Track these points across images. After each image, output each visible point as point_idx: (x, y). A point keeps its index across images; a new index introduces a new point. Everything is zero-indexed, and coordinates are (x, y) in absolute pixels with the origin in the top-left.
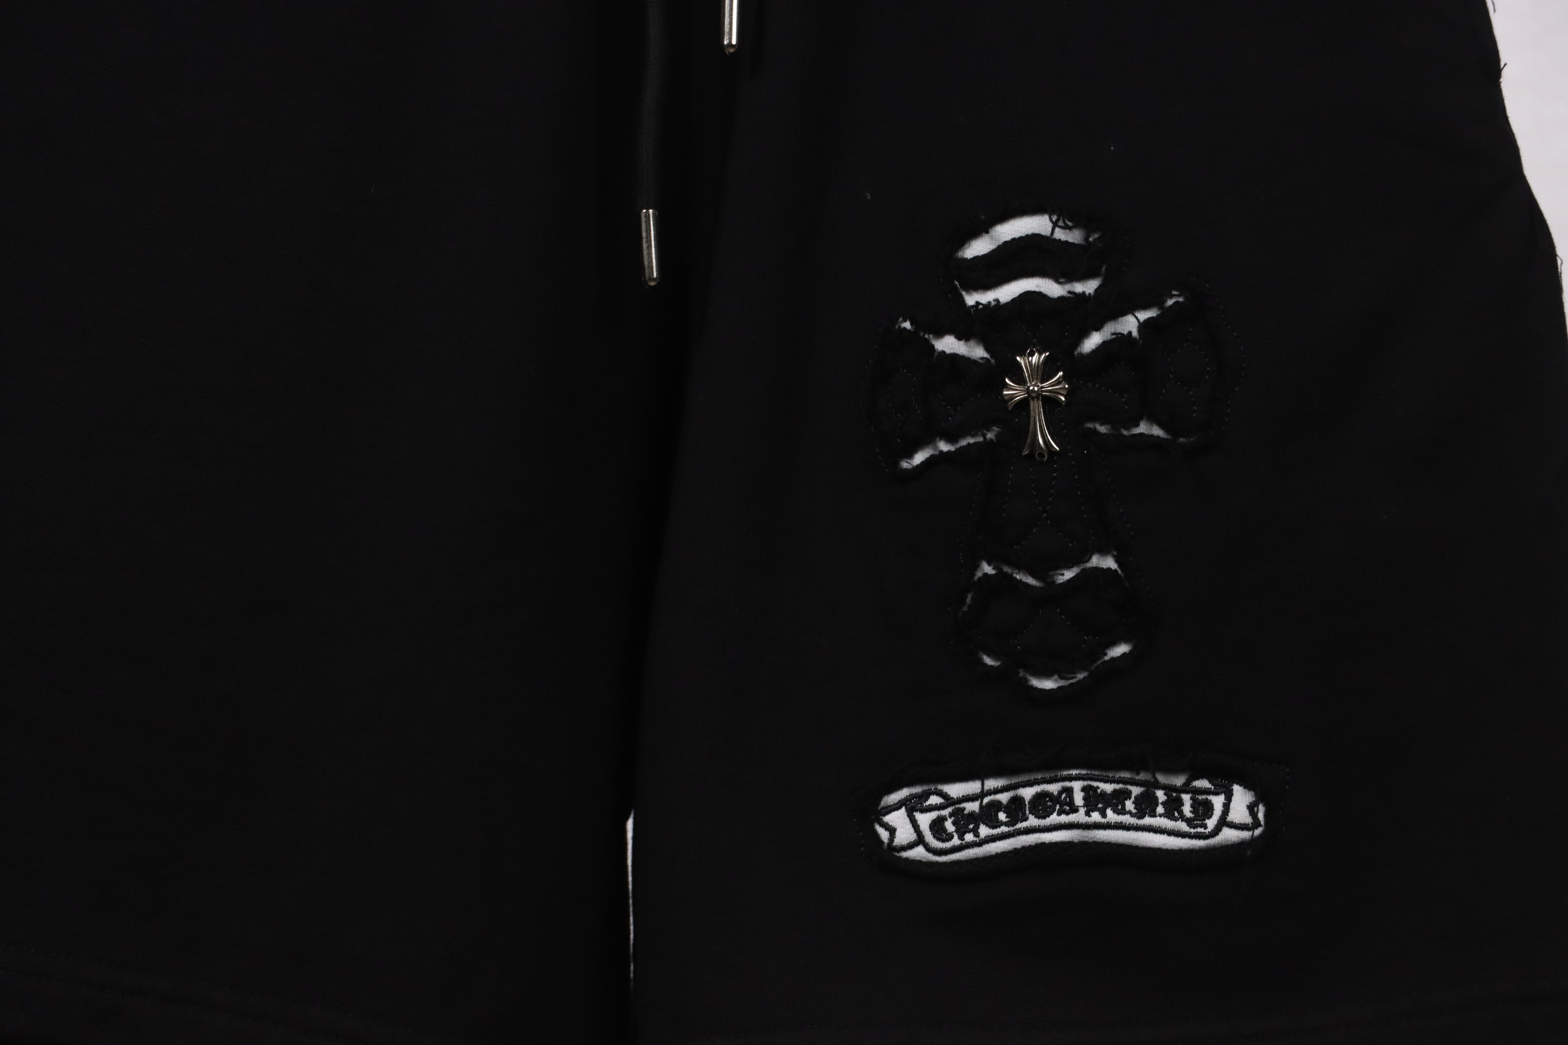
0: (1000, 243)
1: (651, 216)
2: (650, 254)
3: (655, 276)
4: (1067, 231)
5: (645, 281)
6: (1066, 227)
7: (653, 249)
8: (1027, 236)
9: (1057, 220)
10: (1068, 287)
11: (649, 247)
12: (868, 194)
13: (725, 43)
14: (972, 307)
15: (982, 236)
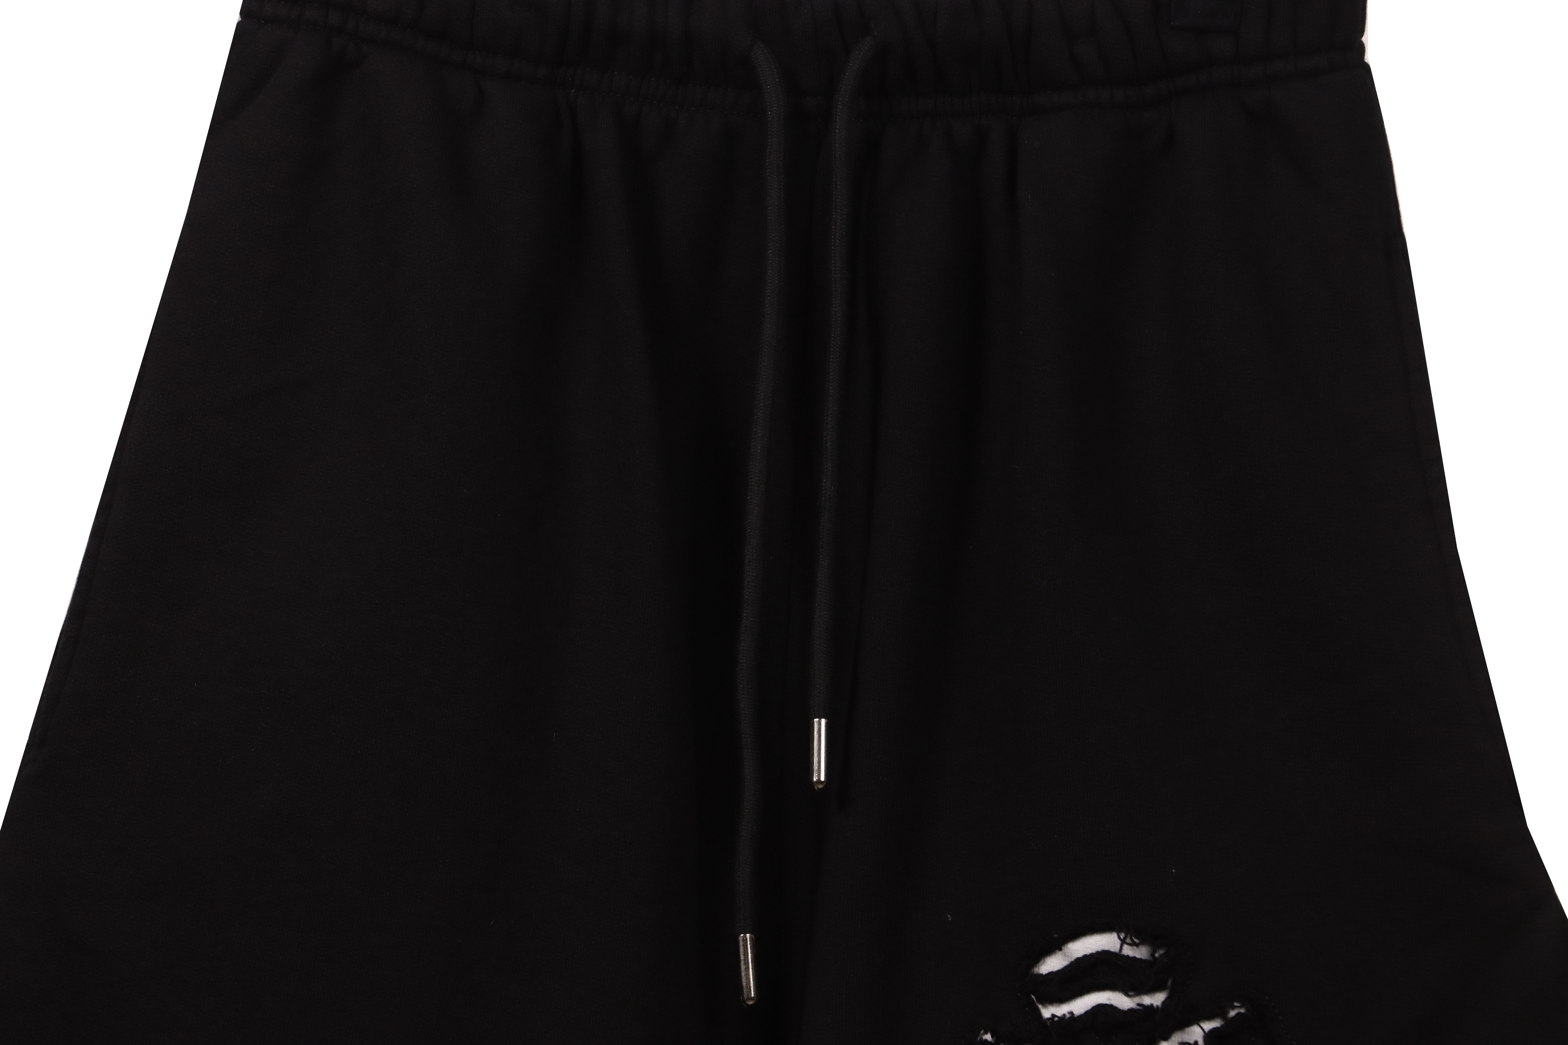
0: (1073, 960)
1: (748, 940)
2: (748, 975)
3: (753, 995)
4: (1135, 947)
5: (744, 1001)
6: (1133, 944)
7: (751, 970)
8: (1098, 952)
9: (1125, 938)
10: (1137, 1000)
11: (747, 969)
12: (949, 916)
13: (815, 780)
14: (1048, 1019)
15: (1055, 953)
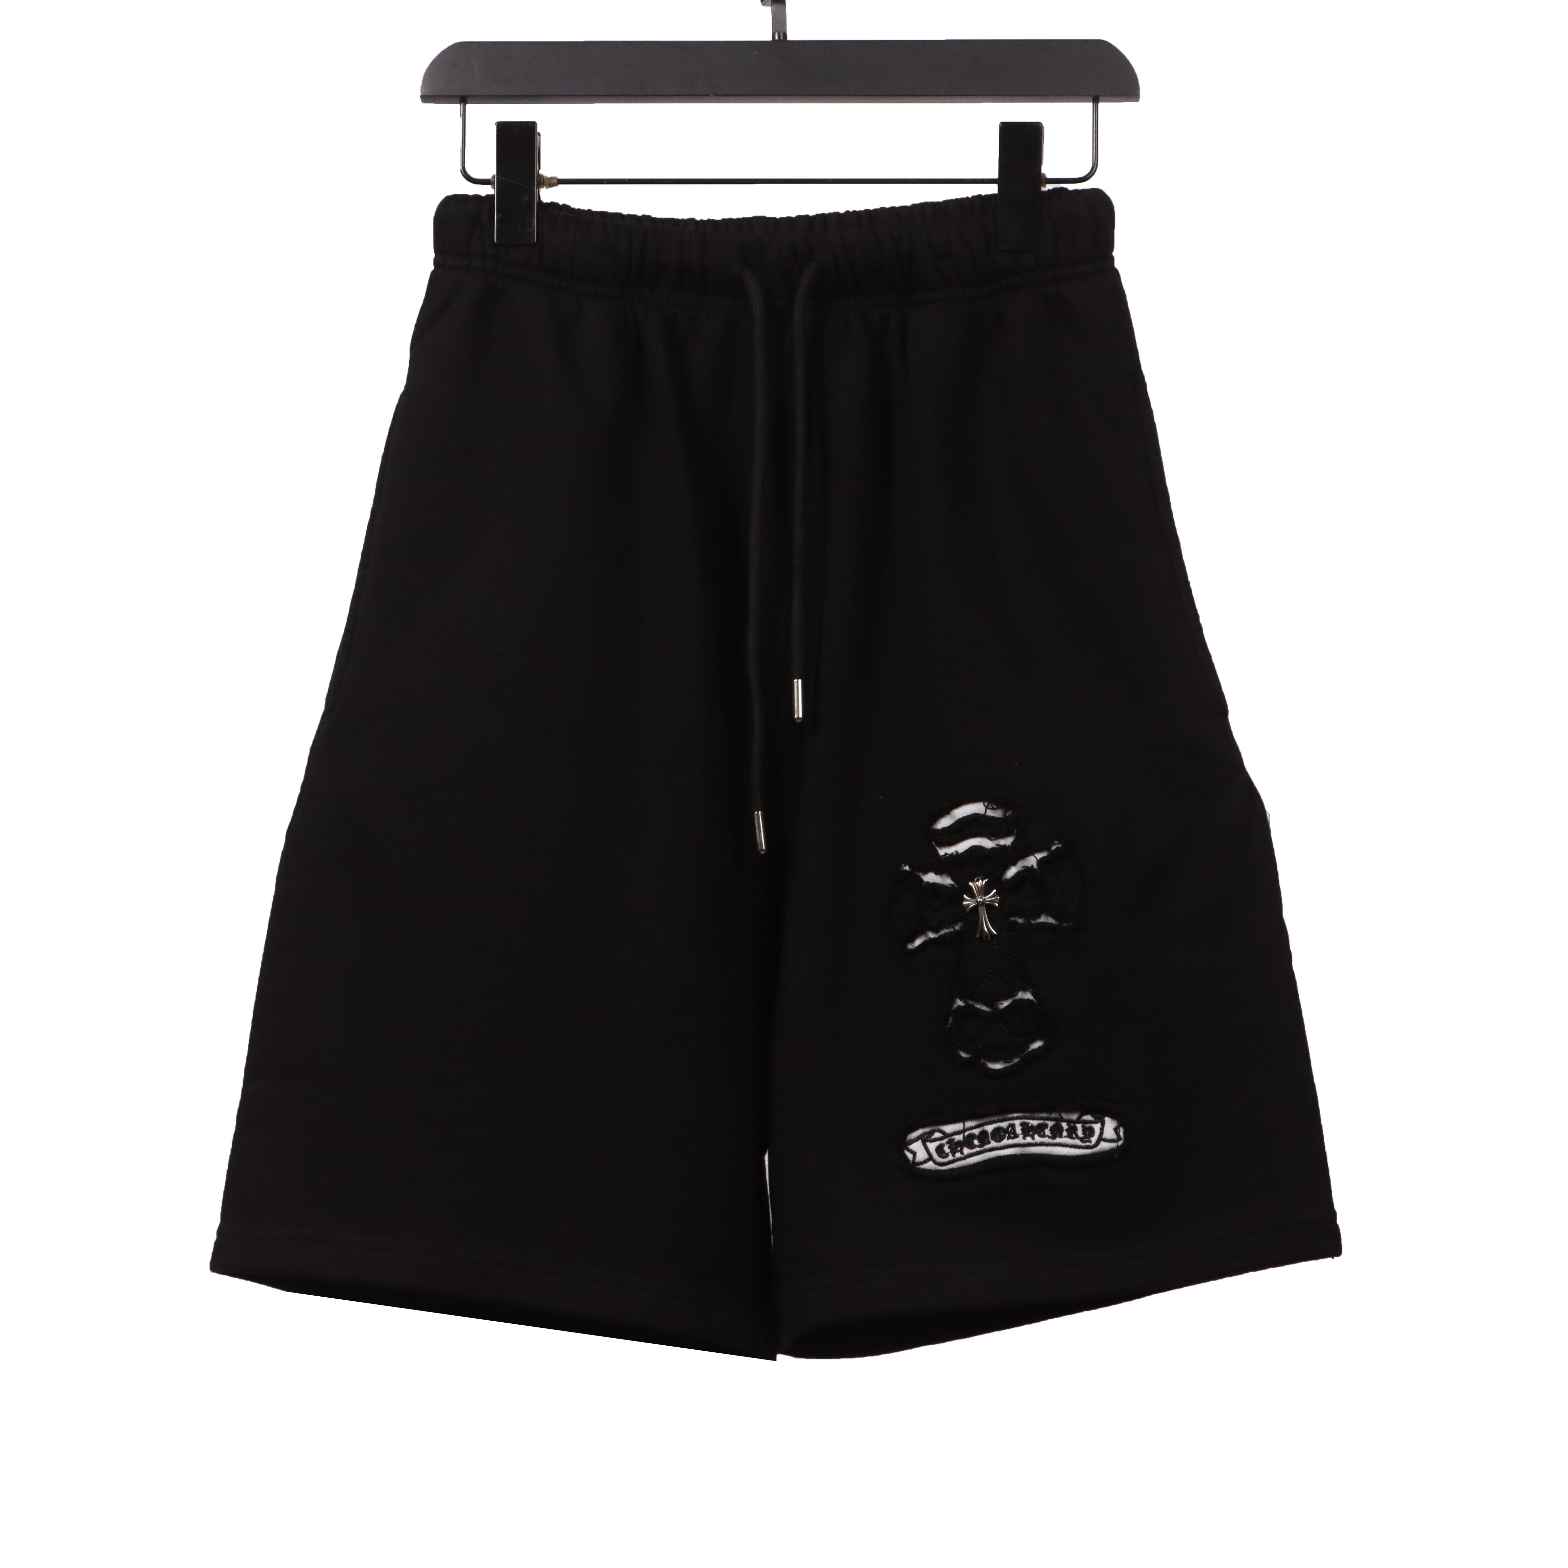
0: (957, 820)
1: (760, 815)
2: (760, 836)
3: (764, 848)
4: (994, 811)
5: (759, 852)
6: (993, 809)
7: (762, 833)
8: (971, 815)
9: (988, 805)
10: (996, 842)
11: (760, 833)
12: (881, 796)
13: (796, 717)
14: (943, 856)
15: (946, 816)
